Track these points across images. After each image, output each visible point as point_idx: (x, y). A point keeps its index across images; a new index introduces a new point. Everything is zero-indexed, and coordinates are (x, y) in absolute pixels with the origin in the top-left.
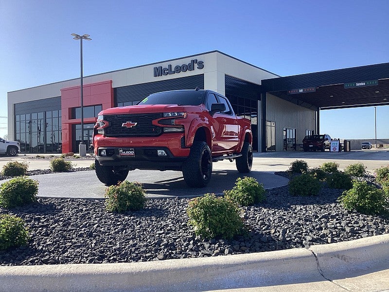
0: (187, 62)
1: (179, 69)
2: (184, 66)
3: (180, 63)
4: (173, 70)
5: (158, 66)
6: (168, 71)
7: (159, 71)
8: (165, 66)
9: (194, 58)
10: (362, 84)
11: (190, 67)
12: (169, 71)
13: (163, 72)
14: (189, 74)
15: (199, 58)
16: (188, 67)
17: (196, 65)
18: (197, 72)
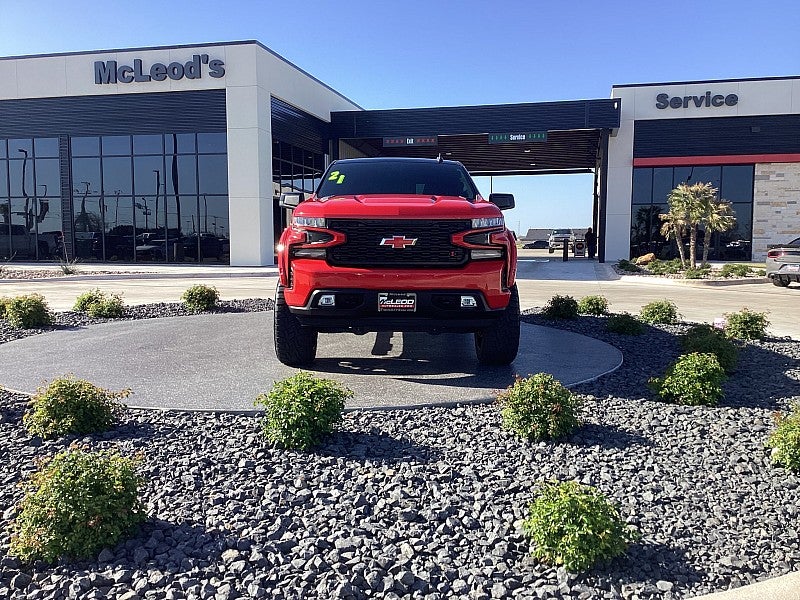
0: (184, 57)
1: (160, 72)
2: (174, 66)
3: (166, 58)
4: (147, 71)
5: (105, 58)
6: (133, 74)
7: (106, 72)
8: (125, 60)
9: (201, 51)
10: (519, 137)
11: (192, 70)
12: (137, 72)
13: (120, 75)
14: (186, 85)
15: (214, 53)
16: (187, 70)
17: (206, 69)
18: (207, 83)
